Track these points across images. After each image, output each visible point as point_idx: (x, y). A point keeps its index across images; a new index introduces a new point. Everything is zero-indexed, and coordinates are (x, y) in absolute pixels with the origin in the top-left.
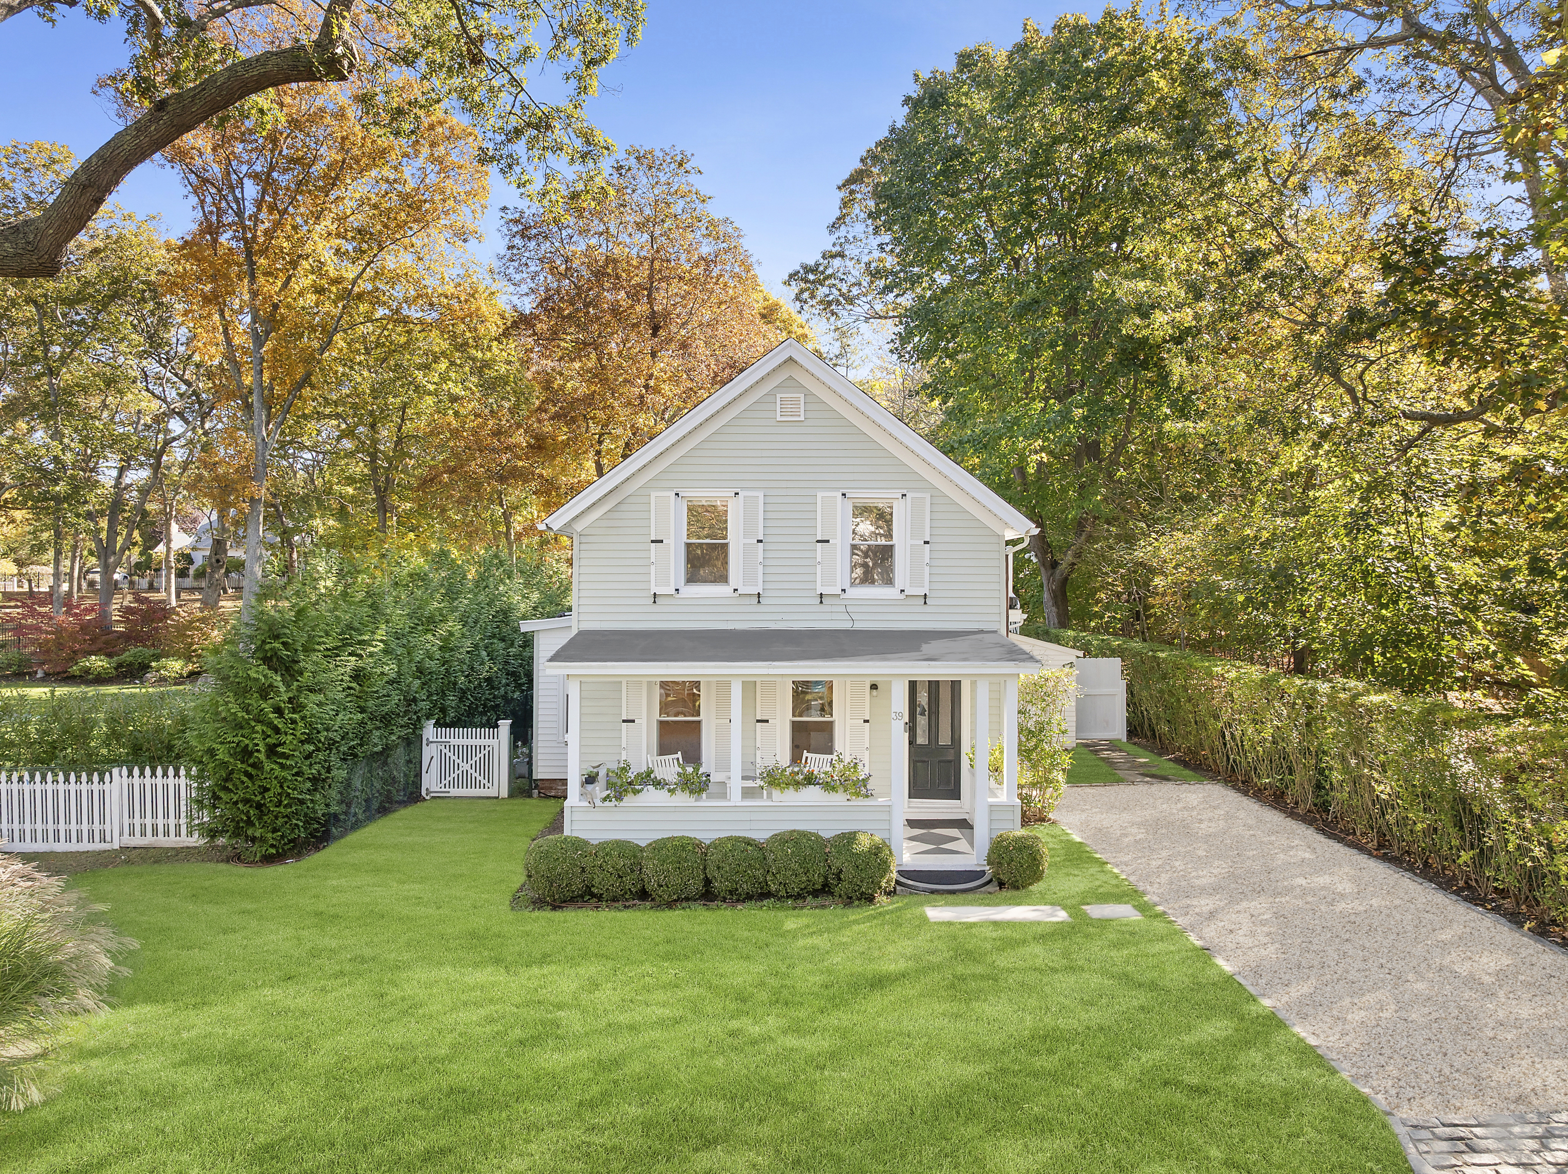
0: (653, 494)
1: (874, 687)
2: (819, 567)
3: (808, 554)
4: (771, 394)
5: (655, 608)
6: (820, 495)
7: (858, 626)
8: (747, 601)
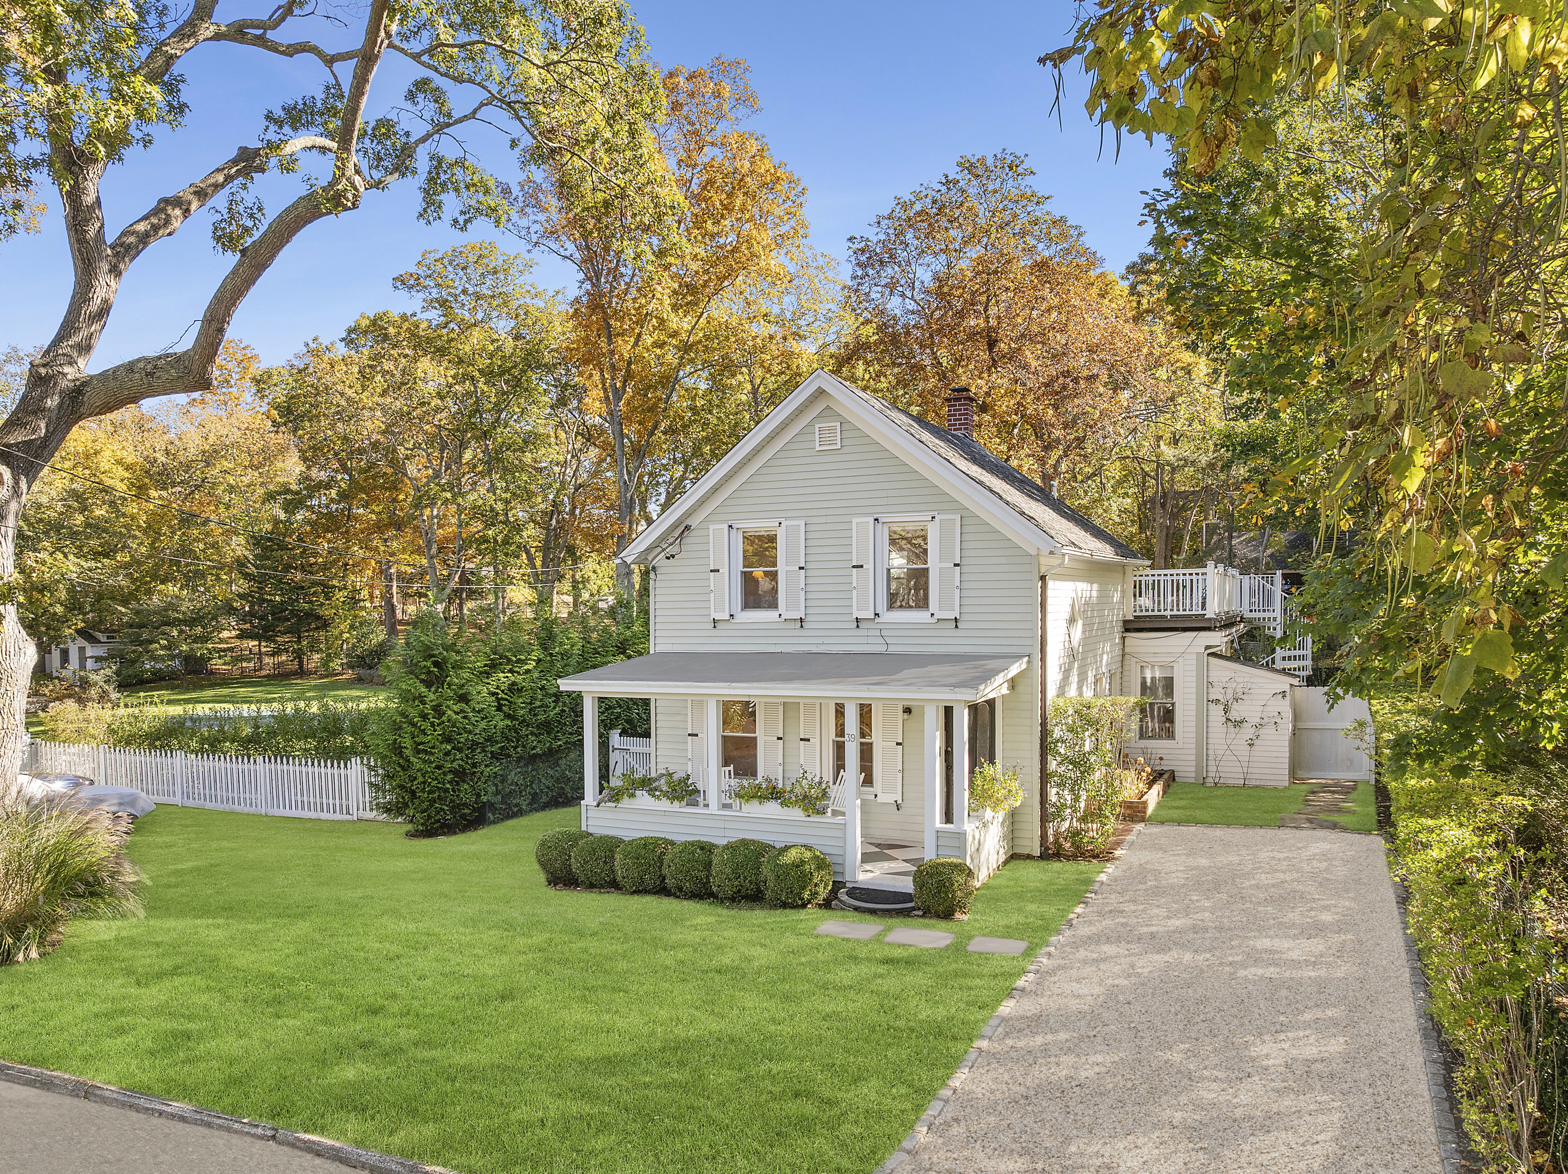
0: (712, 527)
1: (908, 710)
2: (855, 592)
3: (845, 580)
4: (810, 424)
5: (715, 632)
6: (855, 520)
7: (892, 649)
8: (792, 625)
